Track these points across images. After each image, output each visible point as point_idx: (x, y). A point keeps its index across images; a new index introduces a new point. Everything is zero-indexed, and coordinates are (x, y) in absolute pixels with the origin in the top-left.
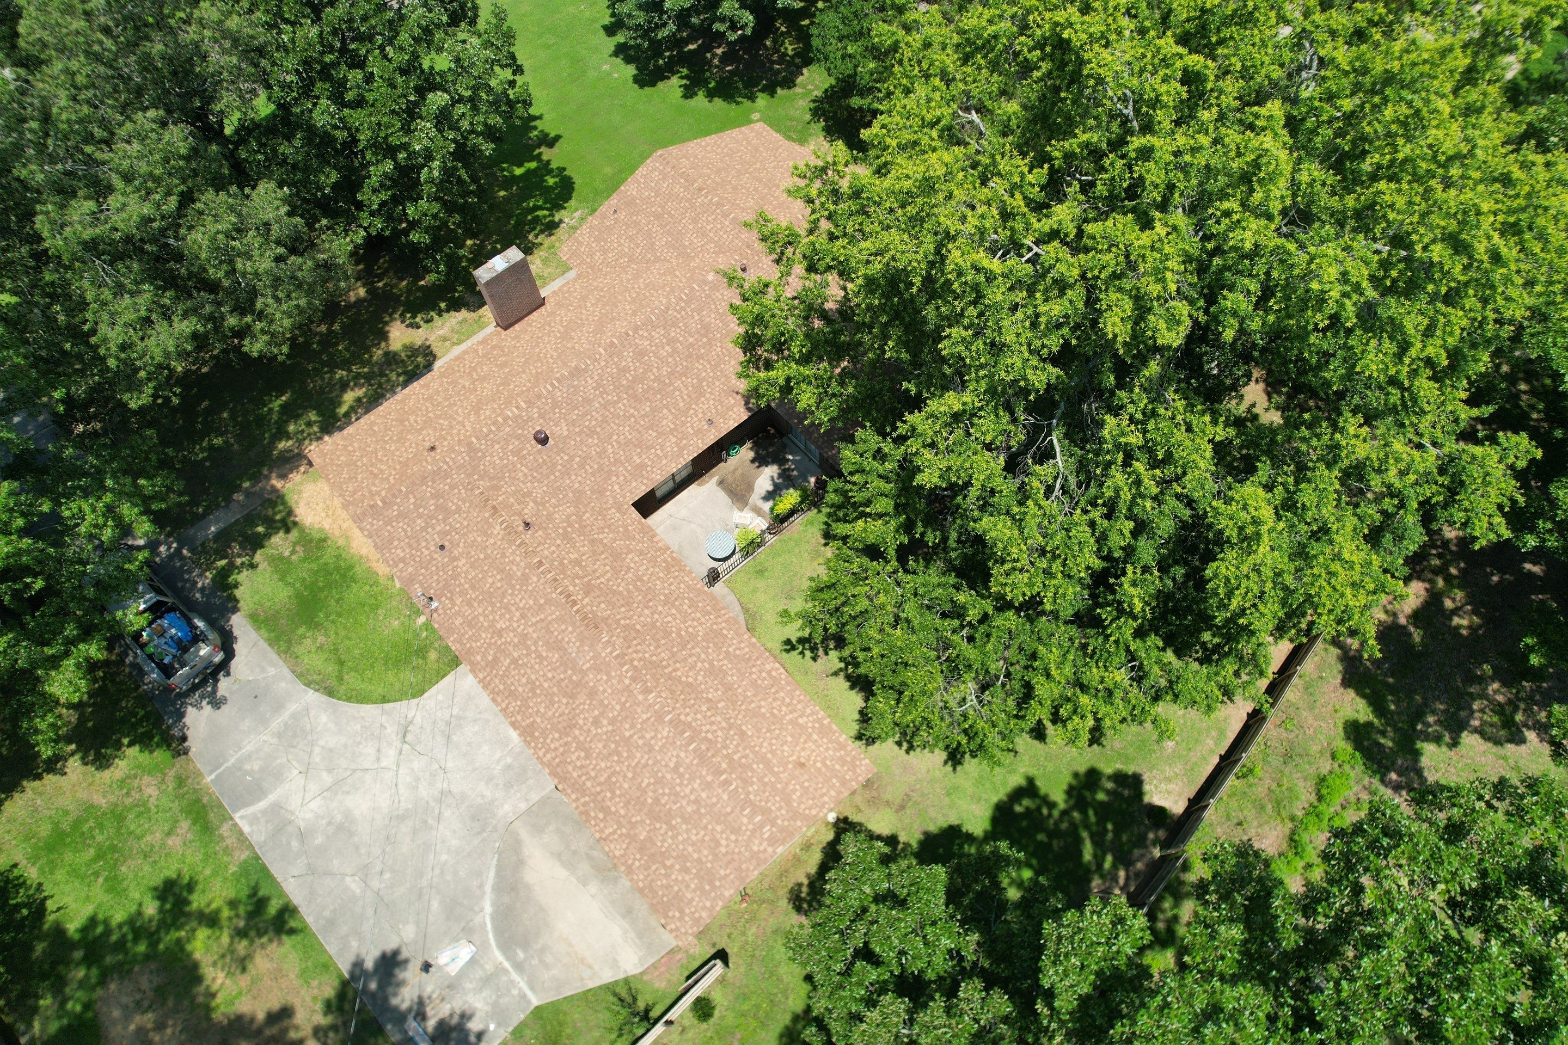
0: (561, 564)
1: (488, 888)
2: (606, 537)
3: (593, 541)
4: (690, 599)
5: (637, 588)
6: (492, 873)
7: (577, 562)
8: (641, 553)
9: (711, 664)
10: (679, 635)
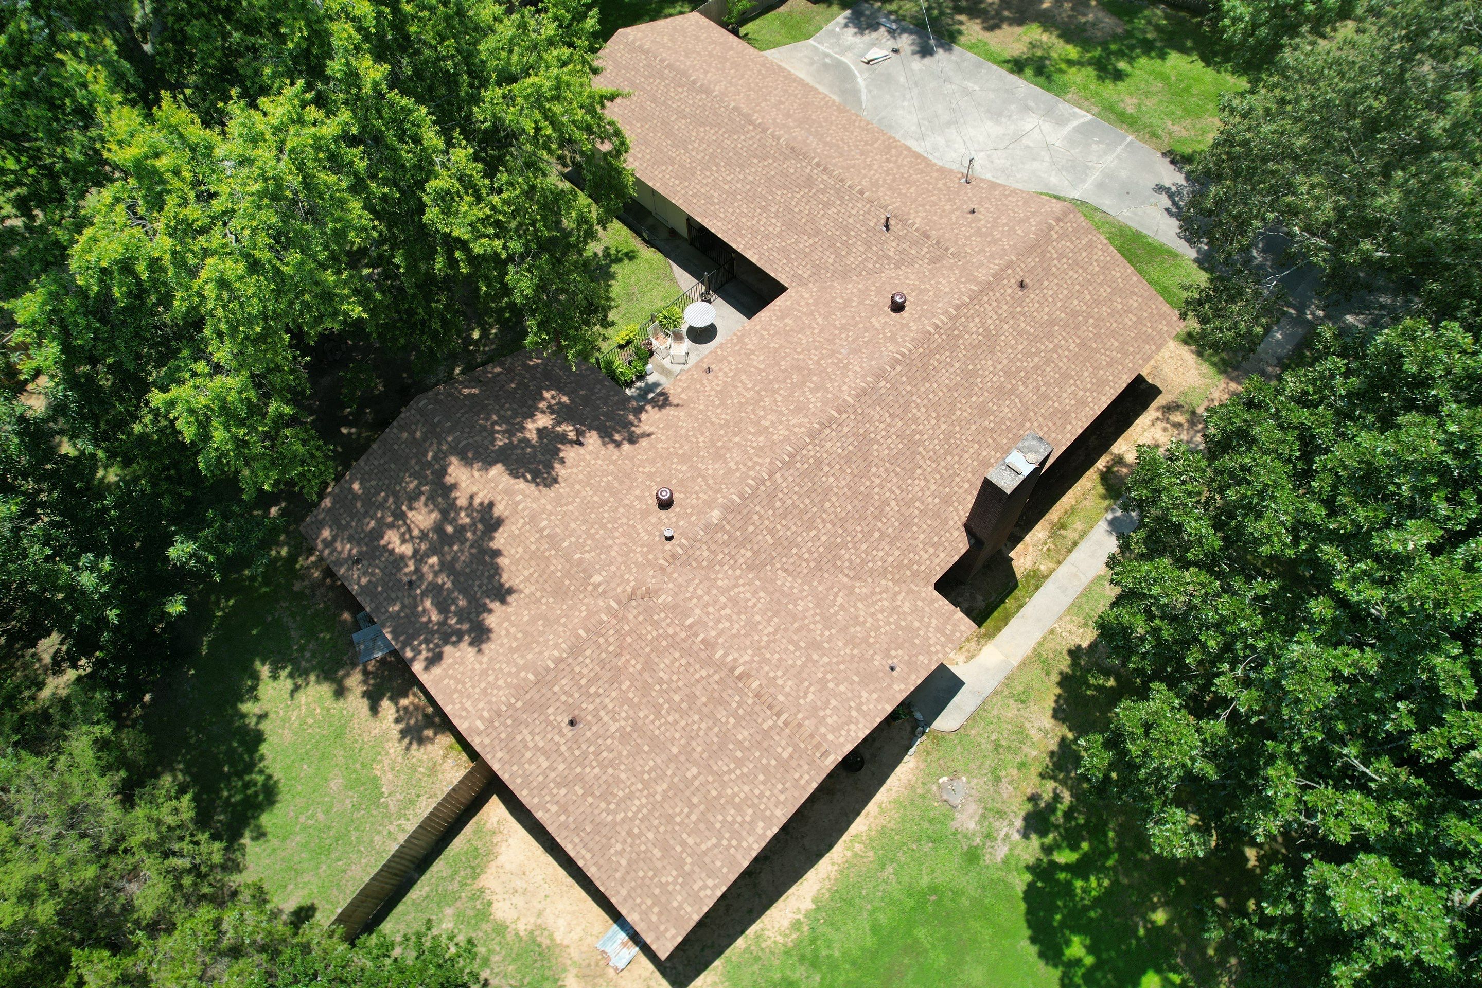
0: (841, 198)
1: (864, 91)
2: (806, 242)
3: (818, 232)
4: (713, 204)
5: (764, 198)
6: (864, 97)
7: (827, 205)
8: (767, 237)
9: (686, 149)
10: (717, 165)
